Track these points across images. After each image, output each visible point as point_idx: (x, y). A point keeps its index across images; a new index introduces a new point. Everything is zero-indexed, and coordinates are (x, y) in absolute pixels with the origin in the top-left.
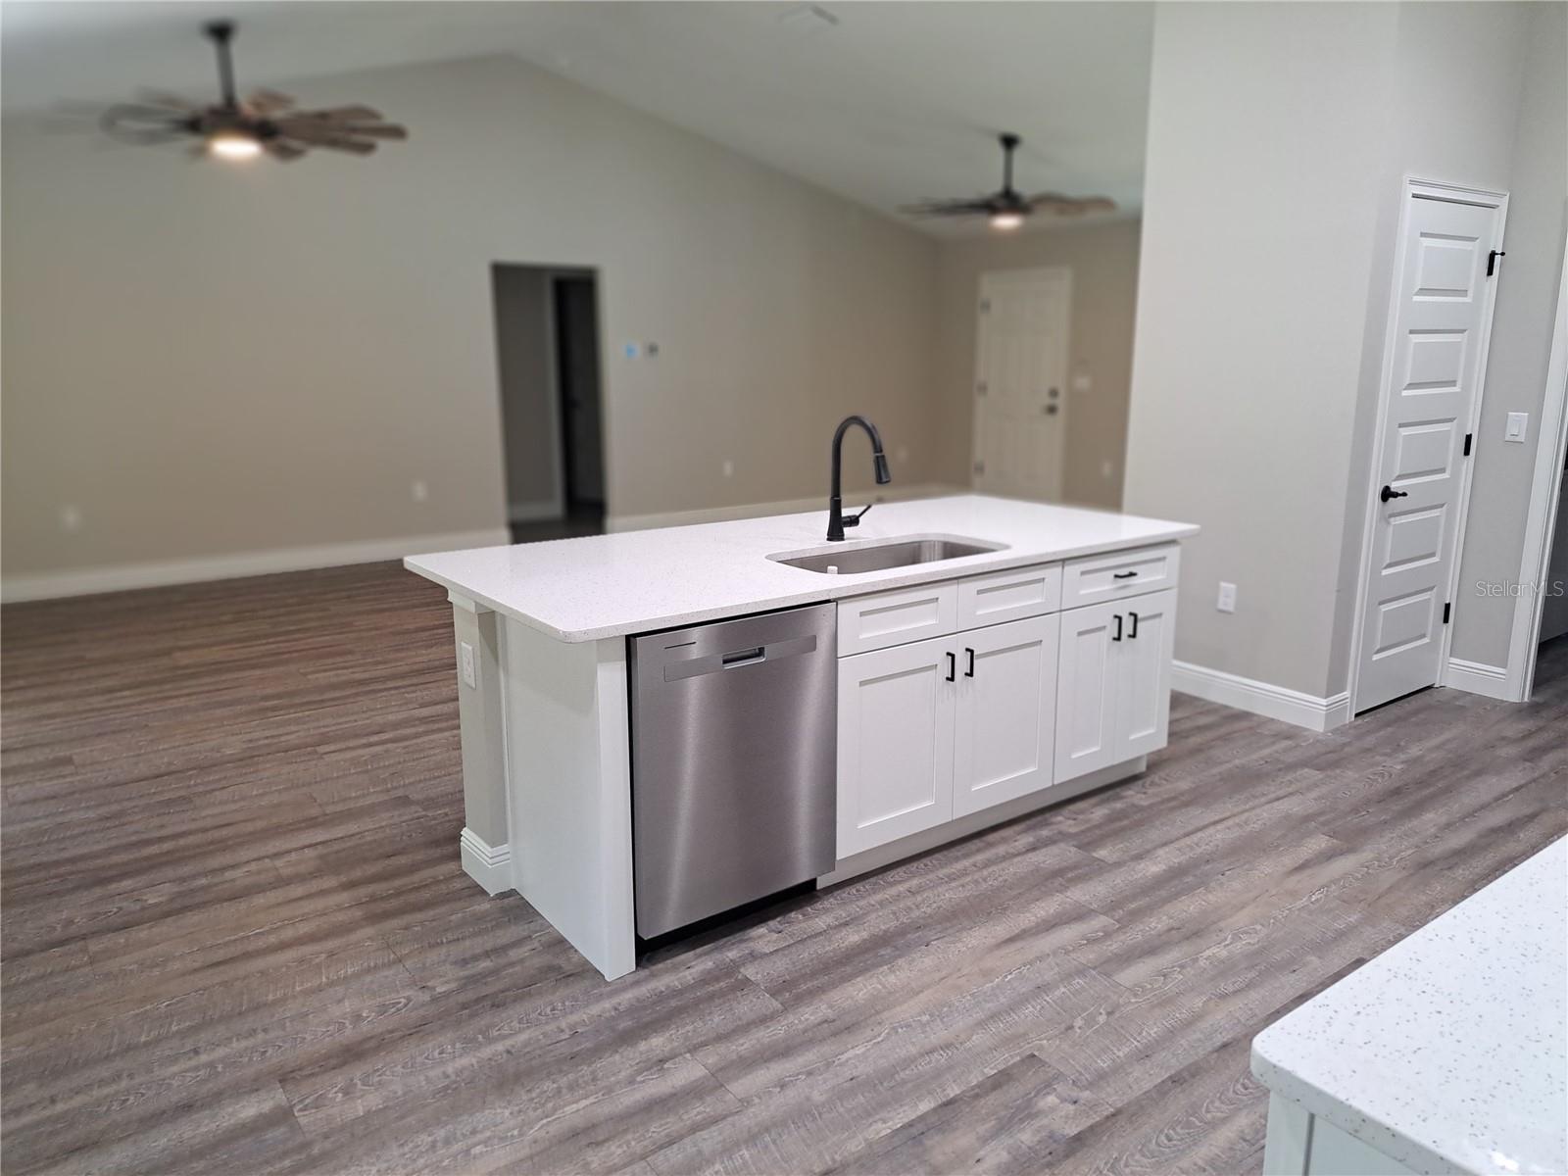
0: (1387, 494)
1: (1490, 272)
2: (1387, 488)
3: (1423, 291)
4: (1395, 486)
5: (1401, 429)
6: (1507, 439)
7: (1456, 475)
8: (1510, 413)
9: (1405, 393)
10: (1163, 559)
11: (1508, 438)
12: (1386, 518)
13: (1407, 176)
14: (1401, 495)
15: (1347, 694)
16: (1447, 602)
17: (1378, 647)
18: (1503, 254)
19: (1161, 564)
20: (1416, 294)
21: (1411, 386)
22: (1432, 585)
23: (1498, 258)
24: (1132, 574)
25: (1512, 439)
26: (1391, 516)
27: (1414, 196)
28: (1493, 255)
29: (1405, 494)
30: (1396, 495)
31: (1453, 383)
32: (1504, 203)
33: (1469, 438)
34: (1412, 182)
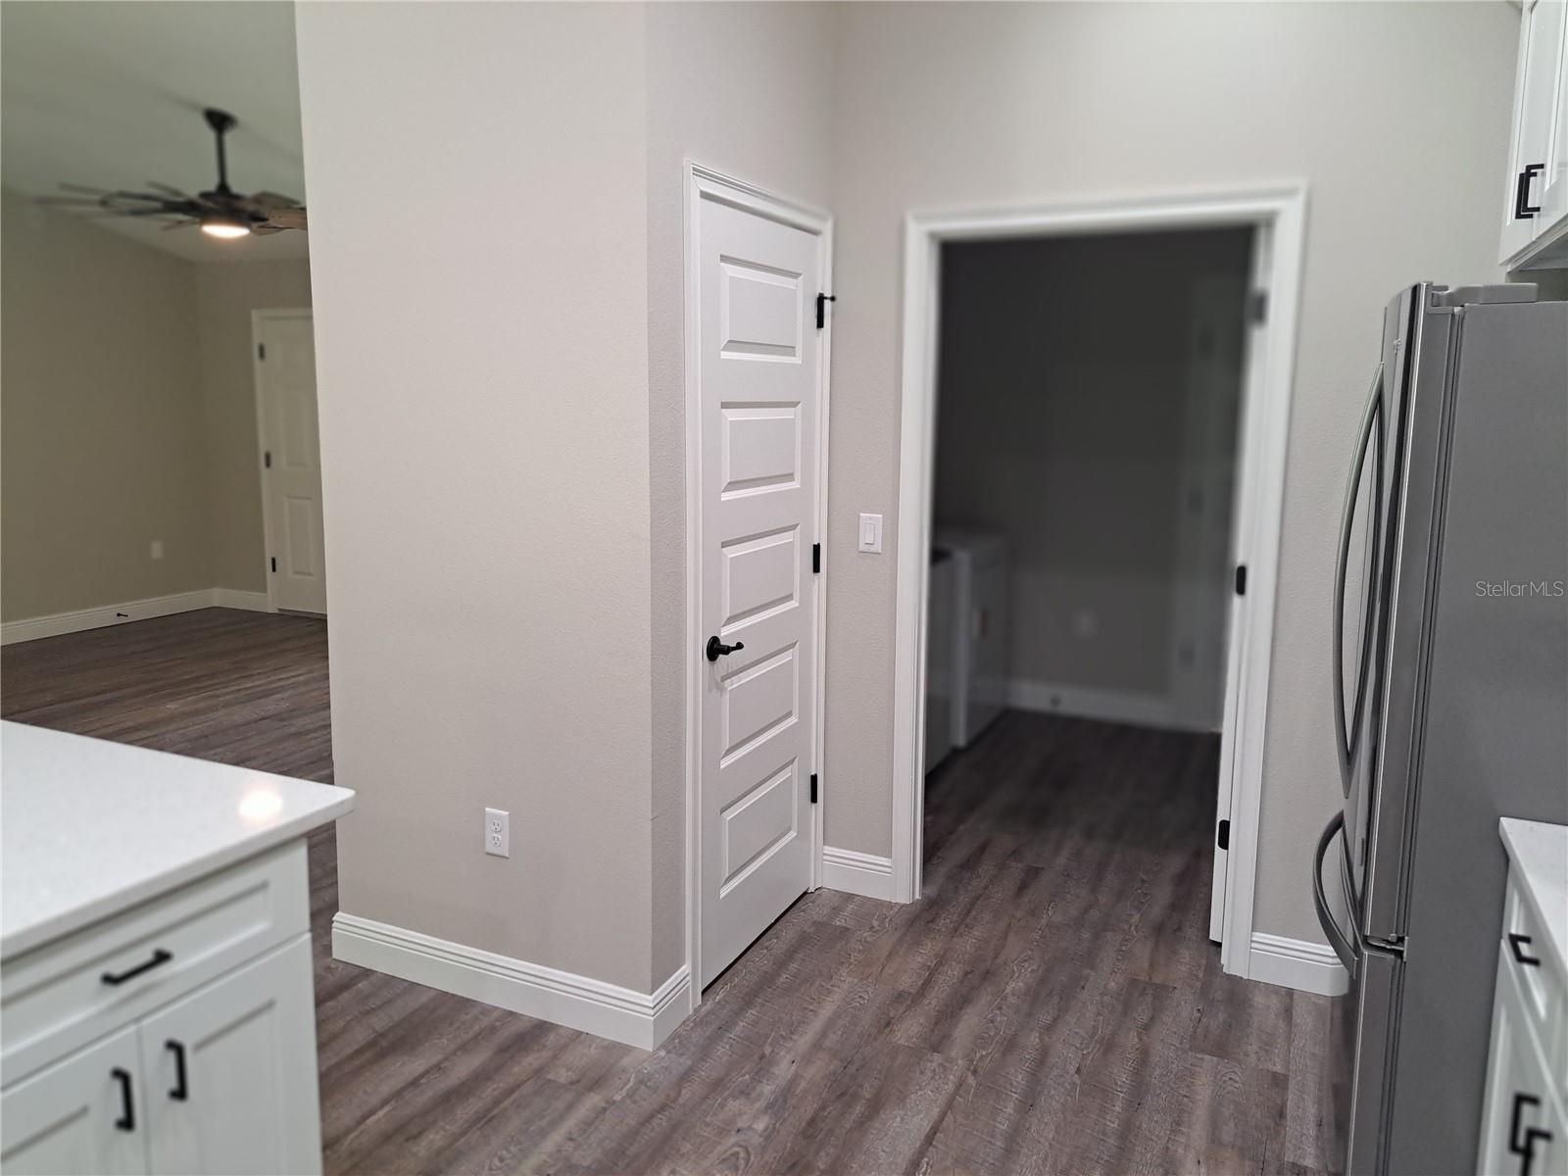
0: (715, 649)
1: (820, 324)
2: (715, 640)
3: (733, 344)
4: (727, 636)
5: (724, 549)
6: (861, 549)
7: (806, 602)
8: (862, 514)
9: (726, 497)
10: (263, 886)
11: (862, 547)
12: (717, 685)
13: (689, 162)
14: (734, 649)
15: (686, 968)
16: (813, 774)
17: (727, 875)
18: (833, 299)
19: (257, 900)
20: (724, 349)
21: (733, 485)
22: (792, 758)
23: (827, 304)
24: (162, 957)
25: (866, 548)
26: (724, 679)
27: (705, 196)
28: (821, 299)
29: (739, 646)
30: (727, 650)
31: (789, 477)
32: (827, 228)
33: (817, 549)
34: (697, 172)
